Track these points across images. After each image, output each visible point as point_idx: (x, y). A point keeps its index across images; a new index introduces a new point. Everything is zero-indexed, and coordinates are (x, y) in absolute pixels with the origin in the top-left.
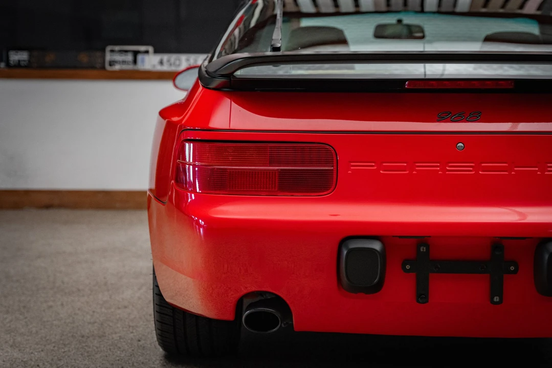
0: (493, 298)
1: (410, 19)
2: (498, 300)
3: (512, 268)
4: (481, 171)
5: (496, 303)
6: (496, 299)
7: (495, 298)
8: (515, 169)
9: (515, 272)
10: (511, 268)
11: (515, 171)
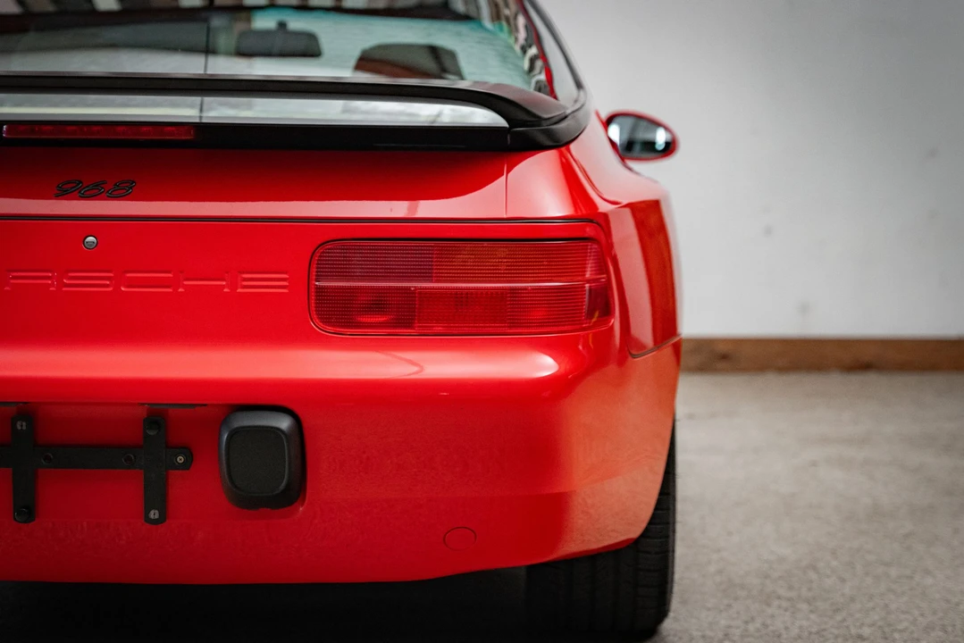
0: (147, 513)
1: (297, 23)
2: (157, 516)
3: (181, 459)
4: (126, 287)
5: (155, 522)
6: (154, 514)
7: (152, 512)
8: (186, 283)
9: (185, 466)
10: (178, 459)
11: (184, 286)
